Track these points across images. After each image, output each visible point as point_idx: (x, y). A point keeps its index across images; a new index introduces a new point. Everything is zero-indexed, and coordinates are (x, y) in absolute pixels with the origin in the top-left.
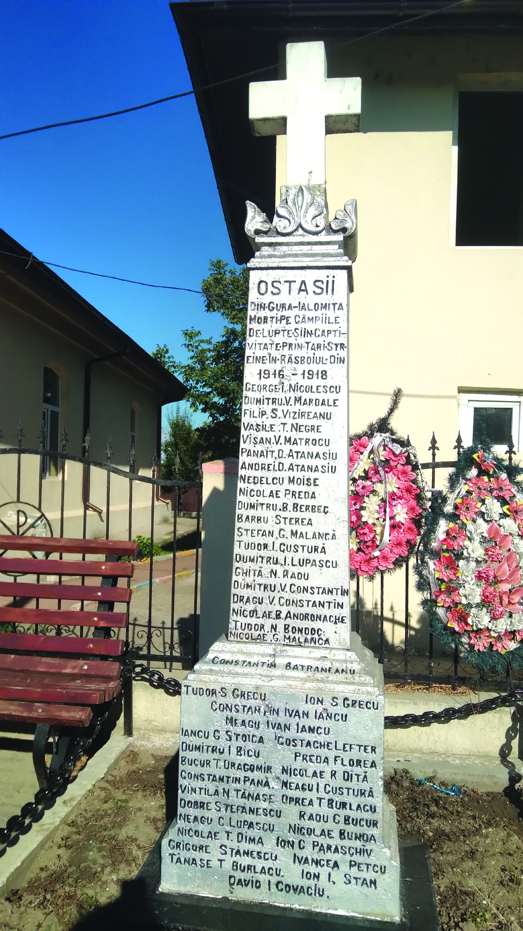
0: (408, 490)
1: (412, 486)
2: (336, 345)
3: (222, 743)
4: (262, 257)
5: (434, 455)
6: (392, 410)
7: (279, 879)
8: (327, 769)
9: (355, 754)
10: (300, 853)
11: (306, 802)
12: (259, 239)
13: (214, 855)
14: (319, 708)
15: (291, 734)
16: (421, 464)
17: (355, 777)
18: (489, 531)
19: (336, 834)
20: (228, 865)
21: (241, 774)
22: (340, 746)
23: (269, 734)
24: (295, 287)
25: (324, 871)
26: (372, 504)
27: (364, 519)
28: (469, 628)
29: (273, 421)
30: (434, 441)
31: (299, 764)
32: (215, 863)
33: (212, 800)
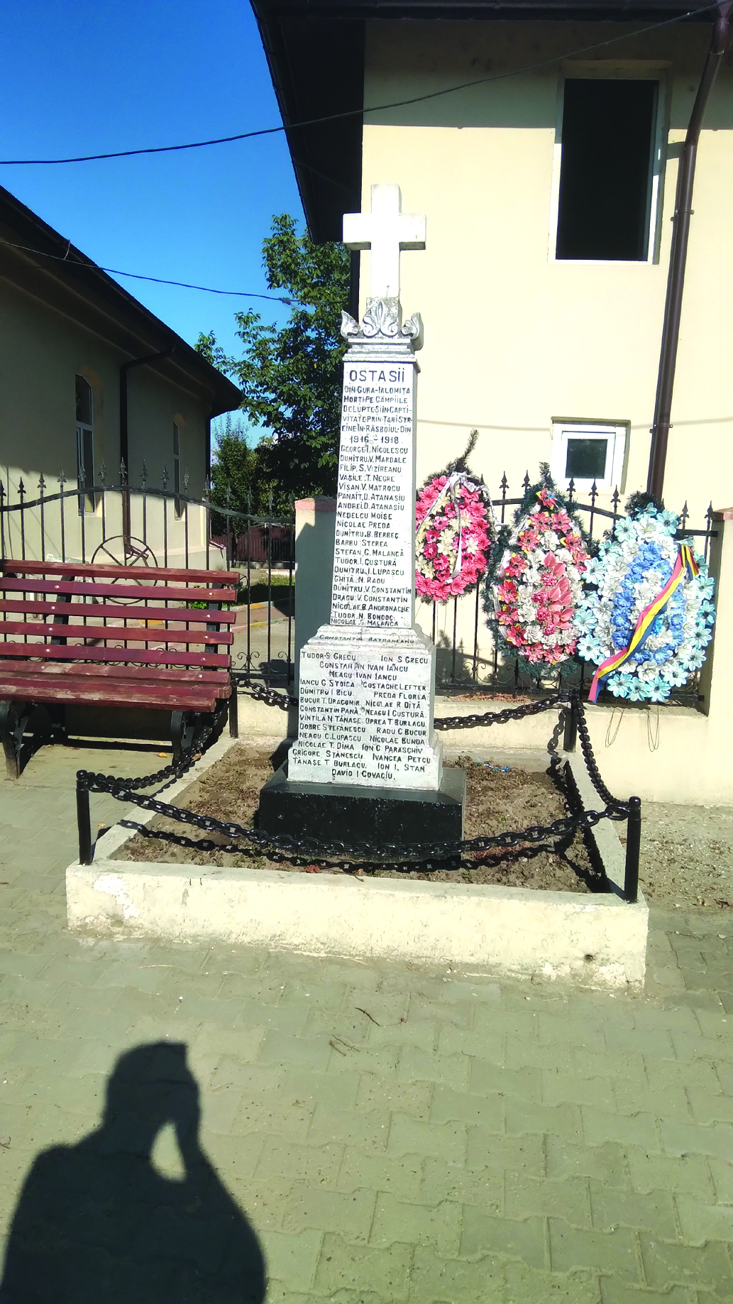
0: (480, 525)
1: (482, 521)
2: (405, 419)
3: (327, 688)
4: (353, 353)
5: (504, 492)
6: (469, 451)
7: (364, 769)
8: (394, 701)
9: (413, 691)
10: (377, 754)
11: (381, 722)
12: (351, 340)
13: (323, 756)
14: (390, 664)
15: (372, 681)
16: (493, 501)
17: (412, 706)
18: (546, 560)
19: (400, 741)
20: (331, 763)
21: (339, 707)
22: (403, 687)
23: (357, 681)
24: (377, 375)
25: (392, 764)
26: (447, 537)
27: (439, 551)
28: (524, 643)
29: (360, 473)
30: (504, 480)
31: (377, 699)
32: (323, 762)
33: (321, 723)
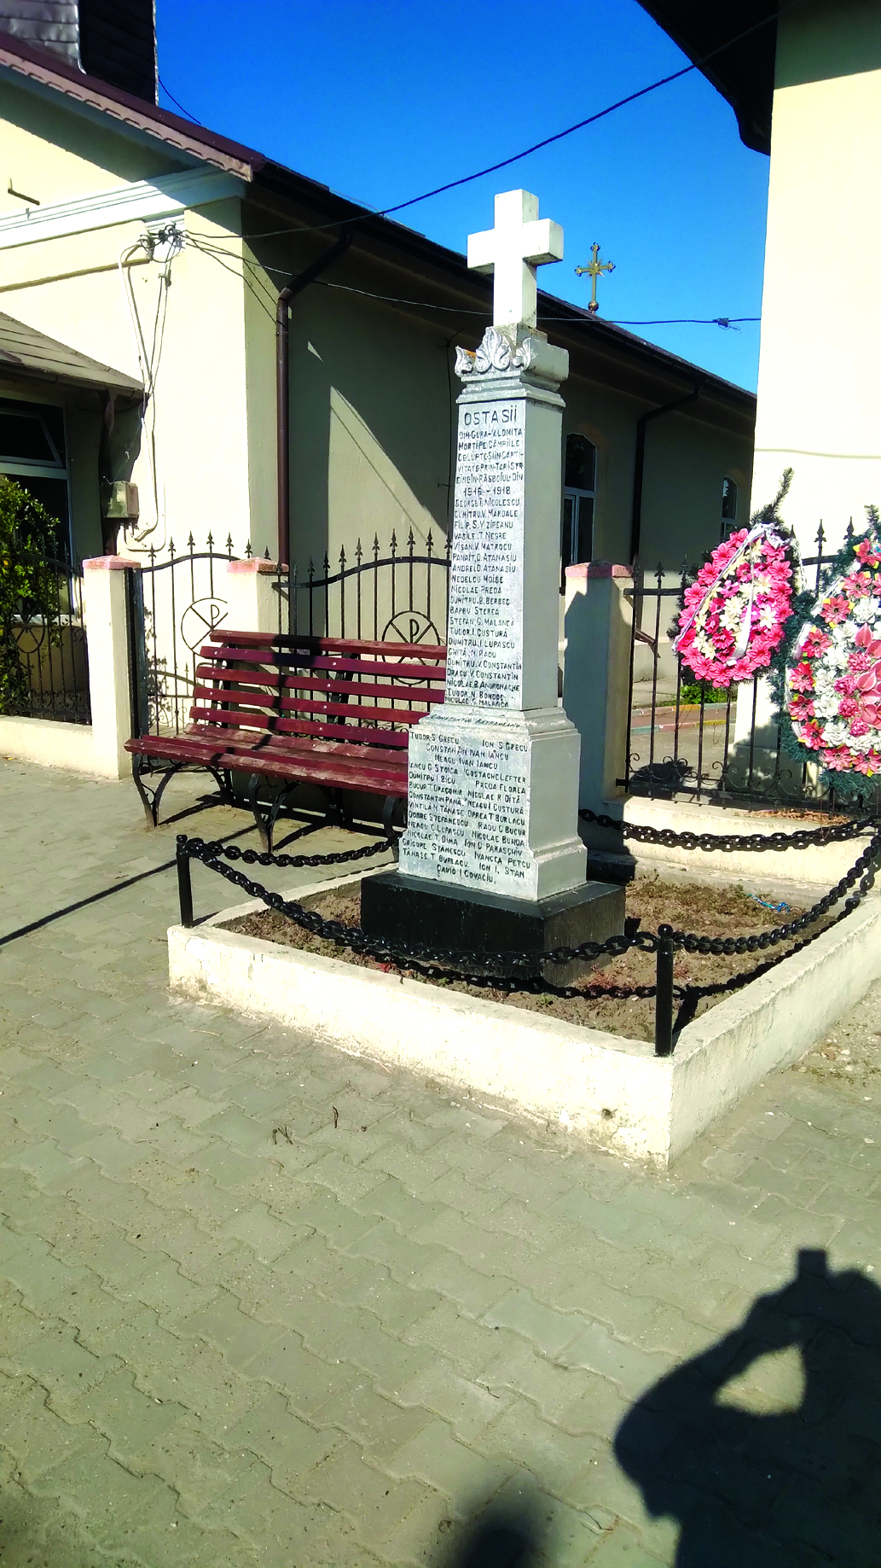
0: (781, 590)
1: (784, 585)
2: (517, 464)
3: (432, 773)
4: (467, 393)
5: (820, 547)
6: (780, 497)
7: (466, 868)
8: (496, 793)
9: (512, 783)
10: (479, 852)
11: (483, 816)
12: (464, 379)
13: (430, 850)
14: (491, 749)
15: (474, 767)
16: (803, 560)
17: (512, 799)
18: (859, 638)
19: (500, 839)
20: (437, 858)
21: (443, 795)
22: (503, 778)
23: (460, 767)
24: (490, 416)
25: (493, 864)
26: (733, 606)
28: (823, 745)
29: (474, 531)
30: (821, 531)
31: (478, 789)
32: (429, 856)
33: (428, 812)
